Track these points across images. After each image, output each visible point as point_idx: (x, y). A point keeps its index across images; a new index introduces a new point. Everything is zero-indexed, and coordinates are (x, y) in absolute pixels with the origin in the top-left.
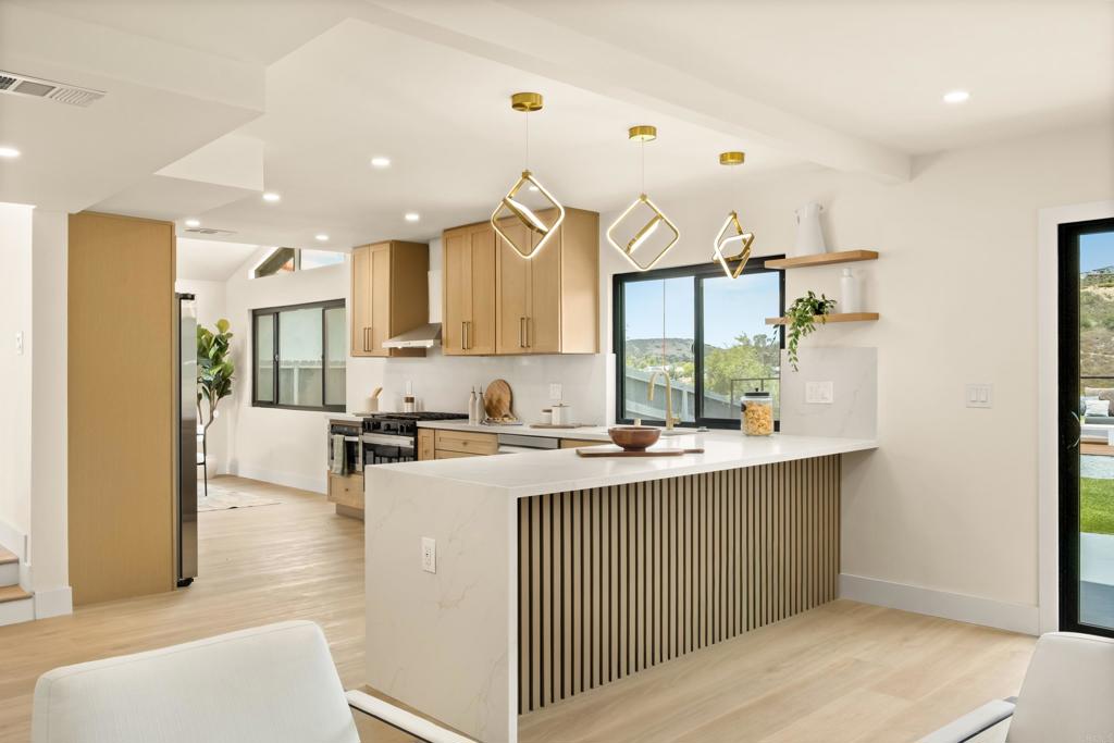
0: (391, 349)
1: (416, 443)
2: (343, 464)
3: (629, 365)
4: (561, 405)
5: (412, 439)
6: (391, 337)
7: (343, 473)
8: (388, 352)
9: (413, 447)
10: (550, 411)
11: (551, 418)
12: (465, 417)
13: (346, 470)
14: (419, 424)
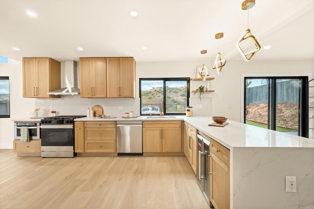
0: (50, 95)
1: (74, 126)
2: (28, 137)
3: (142, 101)
4: (132, 112)
5: (73, 125)
6: (50, 91)
7: (27, 141)
8: (49, 96)
9: (73, 128)
10: (128, 113)
11: (129, 115)
12: (86, 116)
13: (29, 139)
14: (75, 120)
